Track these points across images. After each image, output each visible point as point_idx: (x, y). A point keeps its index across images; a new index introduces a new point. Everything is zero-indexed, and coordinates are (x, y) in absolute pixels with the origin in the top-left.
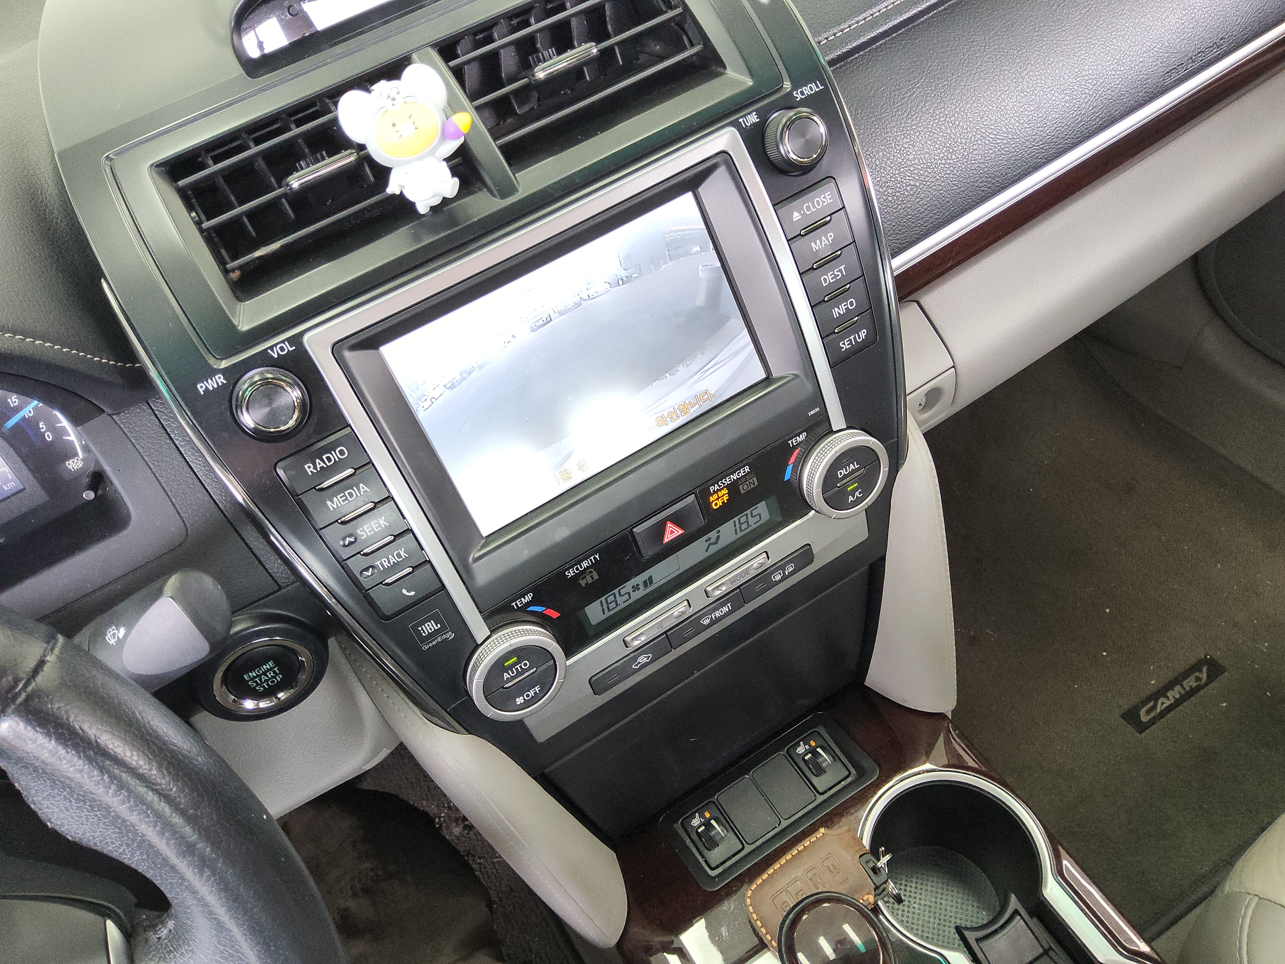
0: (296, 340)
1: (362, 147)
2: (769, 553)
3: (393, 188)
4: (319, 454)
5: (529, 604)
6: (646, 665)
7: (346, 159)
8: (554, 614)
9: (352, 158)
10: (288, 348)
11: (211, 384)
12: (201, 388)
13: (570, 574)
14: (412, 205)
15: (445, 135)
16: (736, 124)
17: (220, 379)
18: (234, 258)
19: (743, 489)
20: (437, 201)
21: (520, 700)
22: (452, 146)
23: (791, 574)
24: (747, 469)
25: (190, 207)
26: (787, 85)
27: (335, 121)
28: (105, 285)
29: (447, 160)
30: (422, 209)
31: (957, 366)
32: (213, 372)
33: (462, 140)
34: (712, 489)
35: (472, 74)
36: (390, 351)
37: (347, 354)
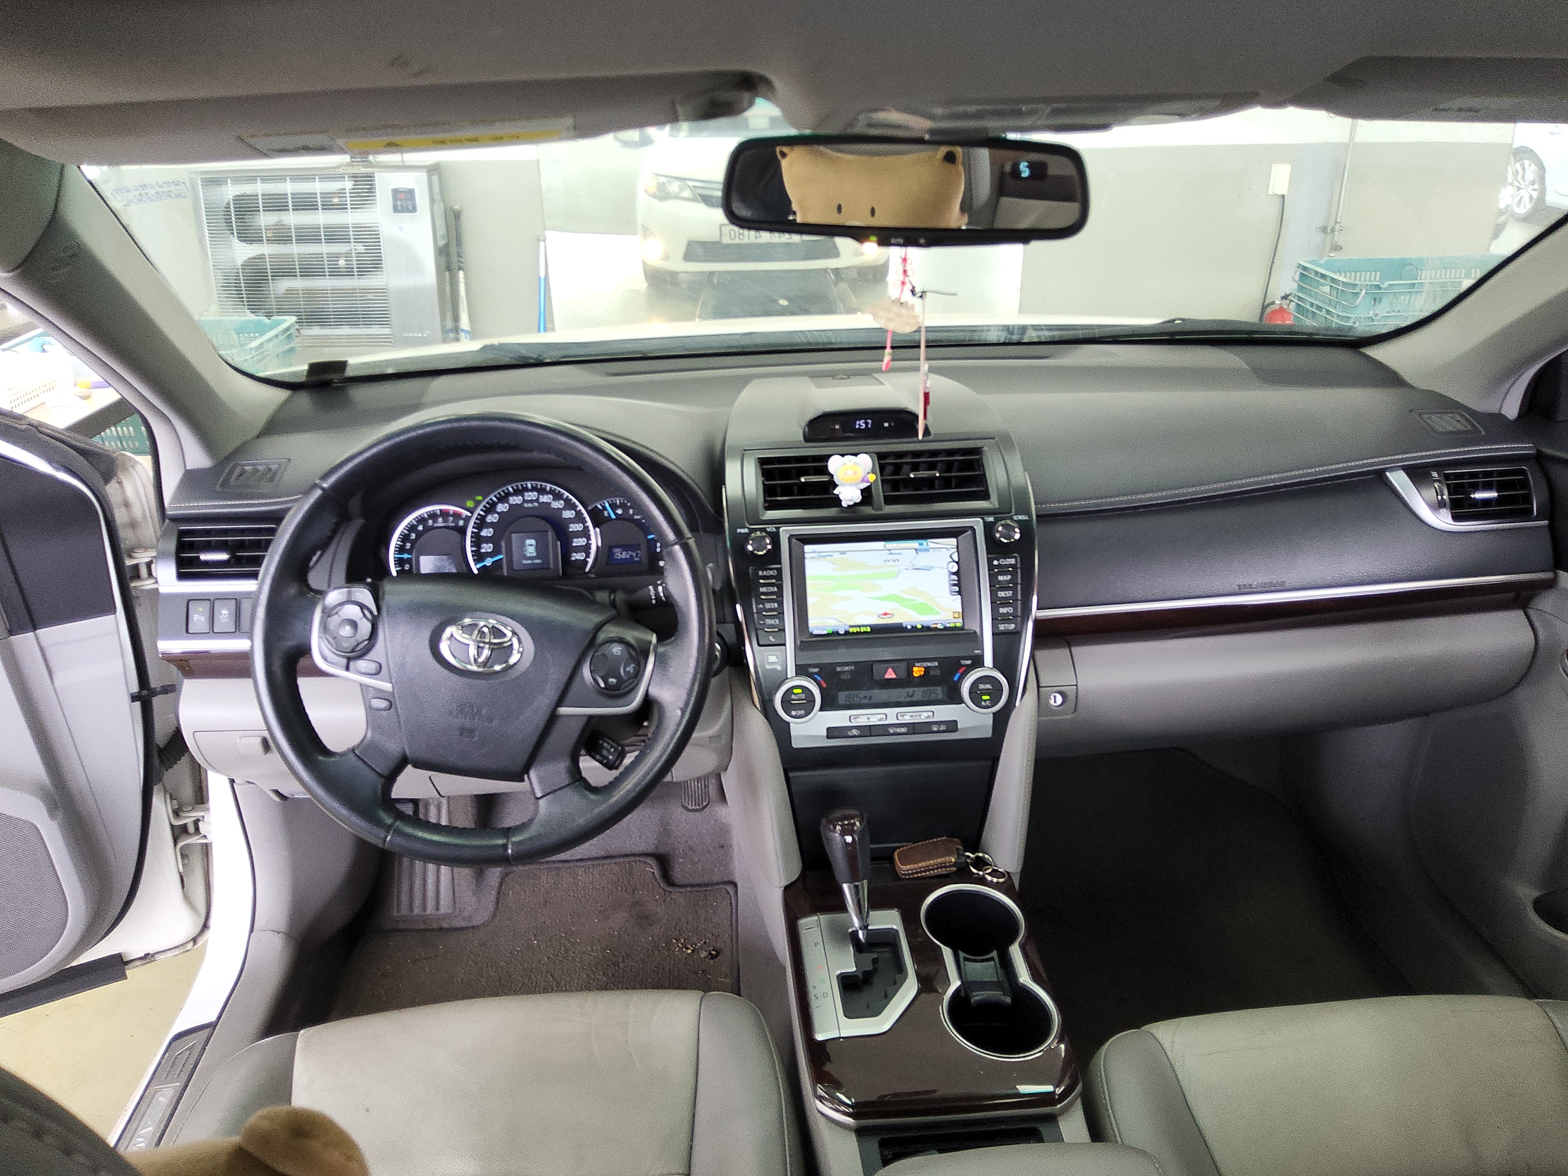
0: (778, 529)
1: (832, 476)
2: (935, 714)
3: (836, 492)
4: (766, 570)
5: (816, 673)
6: (855, 736)
7: (825, 479)
8: (824, 685)
9: (827, 480)
10: (774, 530)
11: (743, 531)
12: (739, 531)
13: (838, 669)
14: (841, 501)
15: (863, 481)
16: (983, 519)
17: (746, 530)
18: (769, 497)
19: (932, 673)
20: (851, 503)
21: (793, 713)
22: (865, 485)
23: (944, 732)
24: (936, 664)
25: (763, 476)
26: (1013, 513)
27: (827, 466)
28: (724, 490)
29: (862, 490)
30: (844, 504)
31: (1079, 685)
32: (745, 527)
33: (869, 484)
34: (916, 664)
35: (889, 469)
36: (808, 548)
37: (794, 540)
